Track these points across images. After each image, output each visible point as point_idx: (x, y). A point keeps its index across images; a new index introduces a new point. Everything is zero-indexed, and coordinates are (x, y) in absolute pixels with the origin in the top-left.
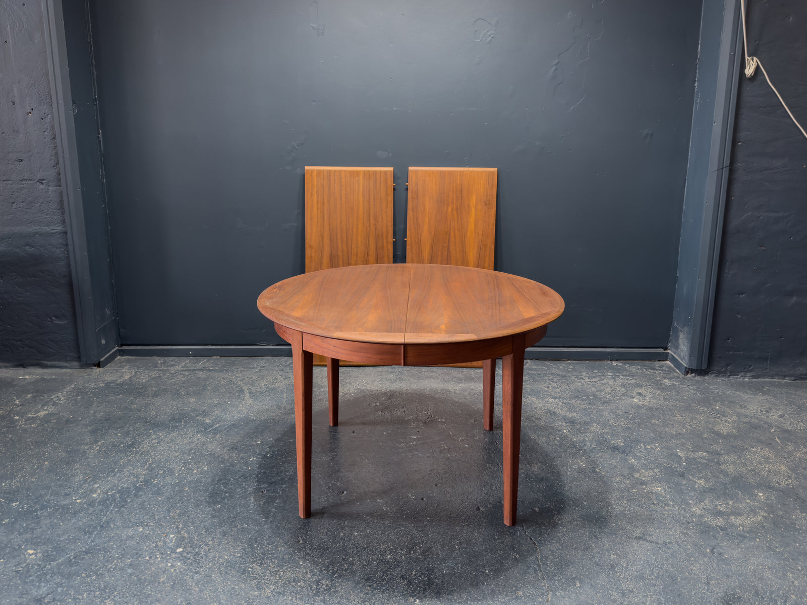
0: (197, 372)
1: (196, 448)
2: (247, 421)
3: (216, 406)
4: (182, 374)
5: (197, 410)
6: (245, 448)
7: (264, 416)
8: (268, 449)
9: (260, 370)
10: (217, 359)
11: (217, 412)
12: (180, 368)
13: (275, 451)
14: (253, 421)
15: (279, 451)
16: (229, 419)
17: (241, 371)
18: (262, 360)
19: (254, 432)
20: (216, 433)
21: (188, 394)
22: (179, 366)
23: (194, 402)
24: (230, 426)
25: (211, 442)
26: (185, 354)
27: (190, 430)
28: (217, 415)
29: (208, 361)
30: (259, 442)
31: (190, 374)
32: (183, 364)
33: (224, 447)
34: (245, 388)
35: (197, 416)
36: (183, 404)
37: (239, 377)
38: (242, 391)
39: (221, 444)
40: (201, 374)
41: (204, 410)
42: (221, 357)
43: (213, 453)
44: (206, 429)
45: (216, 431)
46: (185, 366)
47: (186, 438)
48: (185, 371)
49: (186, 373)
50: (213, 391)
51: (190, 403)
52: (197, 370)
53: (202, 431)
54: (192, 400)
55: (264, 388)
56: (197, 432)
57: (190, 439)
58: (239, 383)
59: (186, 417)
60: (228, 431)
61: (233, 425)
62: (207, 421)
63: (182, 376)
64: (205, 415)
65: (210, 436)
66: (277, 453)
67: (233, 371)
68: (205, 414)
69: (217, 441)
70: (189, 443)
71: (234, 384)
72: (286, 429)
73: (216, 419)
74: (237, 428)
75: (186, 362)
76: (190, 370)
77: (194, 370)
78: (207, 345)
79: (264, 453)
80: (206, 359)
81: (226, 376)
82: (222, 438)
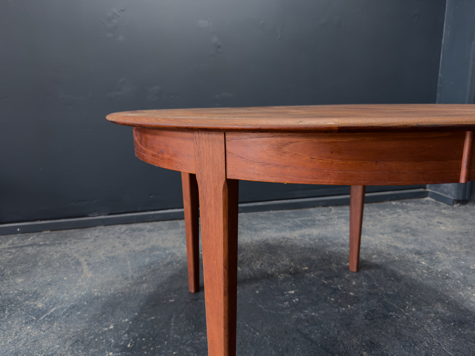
0: (25, 248)
1: (24, 348)
2: (91, 300)
3: (50, 284)
4: (7, 252)
5: (25, 293)
6: (94, 338)
7: (110, 290)
8: (126, 335)
9: (95, 240)
10: (48, 234)
11: (51, 292)
12: (7, 246)
13: (137, 338)
14: (98, 298)
15: (141, 336)
16: (67, 299)
17: (75, 243)
18: (95, 230)
19: (103, 313)
20: (52, 321)
21: (14, 273)
22: (5, 244)
23: (22, 282)
24: (70, 308)
25: (46, 336)
26: (12, 232)
27: (16, 322)
28: (51, 295)
29: (38, 236)
30: (112, 327)
31: (18, 251)
32: (11, 241)
33: (65, 341)
34: (82, 260)
35: (26, 300)
36: (8, 286)
37: (73, 249)
38: (78, 263)
39: (59, 337)
40: (30, 250)
41: (35, 292)
42: (52, 230)
43: (50, 353)
44: (38, 317)
45: (52, 318)
46: (13, 244)
47: (10, 335)
48: (12, 248)
49: (13, 251)
50: (44, 267)
51: (17, 284)
52: (25, 246)
53: (33, 320)
54: (19, 280)
55: (103, 258)
56: (26, 323)
57: (16, 335)
58: (75, 255)
59: (11, 303)
60: (68, 316)
61: (73, 307)
62: (40, 305)
63: (8, 254)
64: (37, 298)
65: (44, 327)
66: (139, 339)
67: (66, 243)
68: (36, 296)
69: (55, 333)
70: (14, 343)
71: (69, 257)
72: (141, 304)
73: (50, 302)
74: (78, 310)
75: (14, 239)
76: (17, 247)
77: (22, 247)
78: (36, 220)
79: (122, 343)
80: (35, 235)
81: (59, 249)
82: (61, 327)
